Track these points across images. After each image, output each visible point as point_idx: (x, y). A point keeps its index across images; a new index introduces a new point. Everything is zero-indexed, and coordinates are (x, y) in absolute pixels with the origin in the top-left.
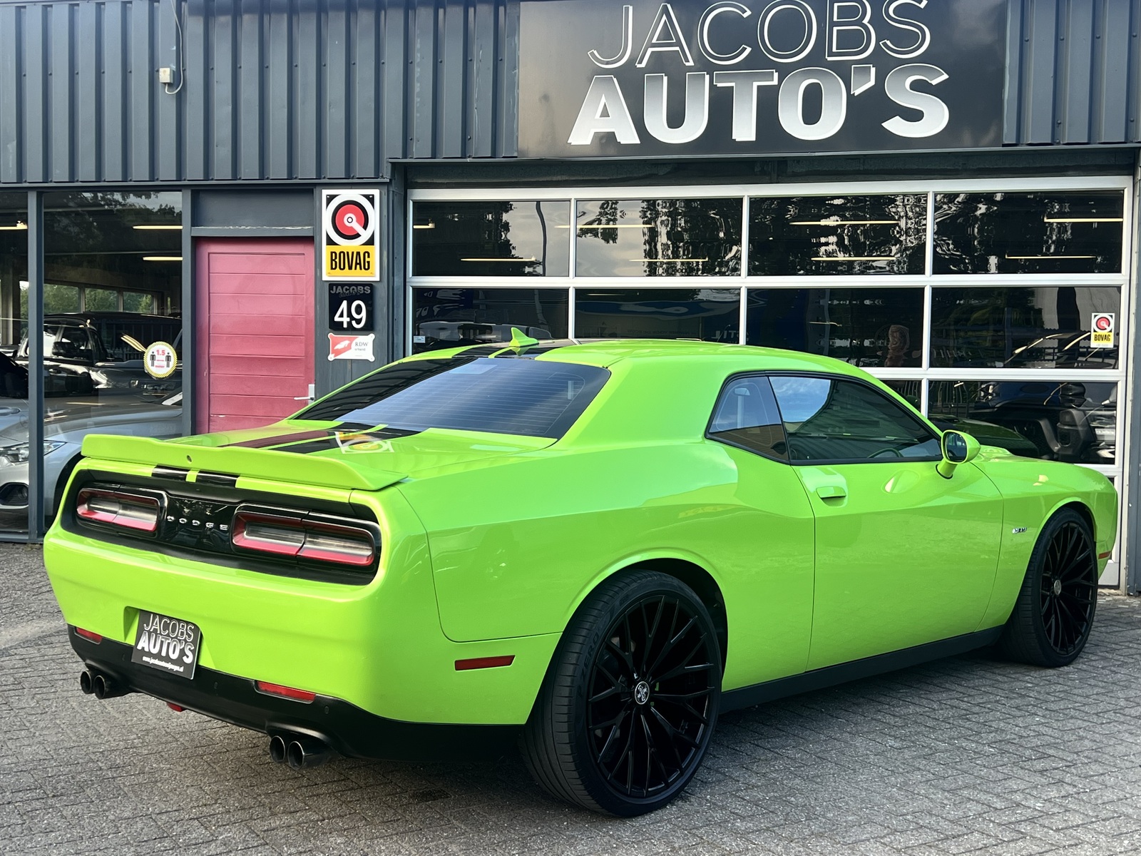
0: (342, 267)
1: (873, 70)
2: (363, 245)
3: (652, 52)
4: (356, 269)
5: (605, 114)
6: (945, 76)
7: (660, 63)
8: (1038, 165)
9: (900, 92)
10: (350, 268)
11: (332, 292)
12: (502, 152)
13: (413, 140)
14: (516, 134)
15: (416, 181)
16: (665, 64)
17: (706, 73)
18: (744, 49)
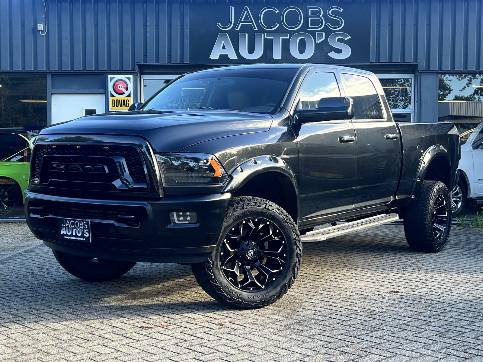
0: (117, 106)
1: (324, 34)
2: (127, 97)
3: (242, 25)
4: (123, 106)
5: (224, 47)
6: (350, 37)
7: (244, 29)
8: (381, 70)
9: (334, 42)
10: (121, 106)
12: (183, 61)
13: (146, 55)
14: (188, 54)
15: (145, 71)
16: (247, 29)
17: (262, 33)
18: (277, 25)
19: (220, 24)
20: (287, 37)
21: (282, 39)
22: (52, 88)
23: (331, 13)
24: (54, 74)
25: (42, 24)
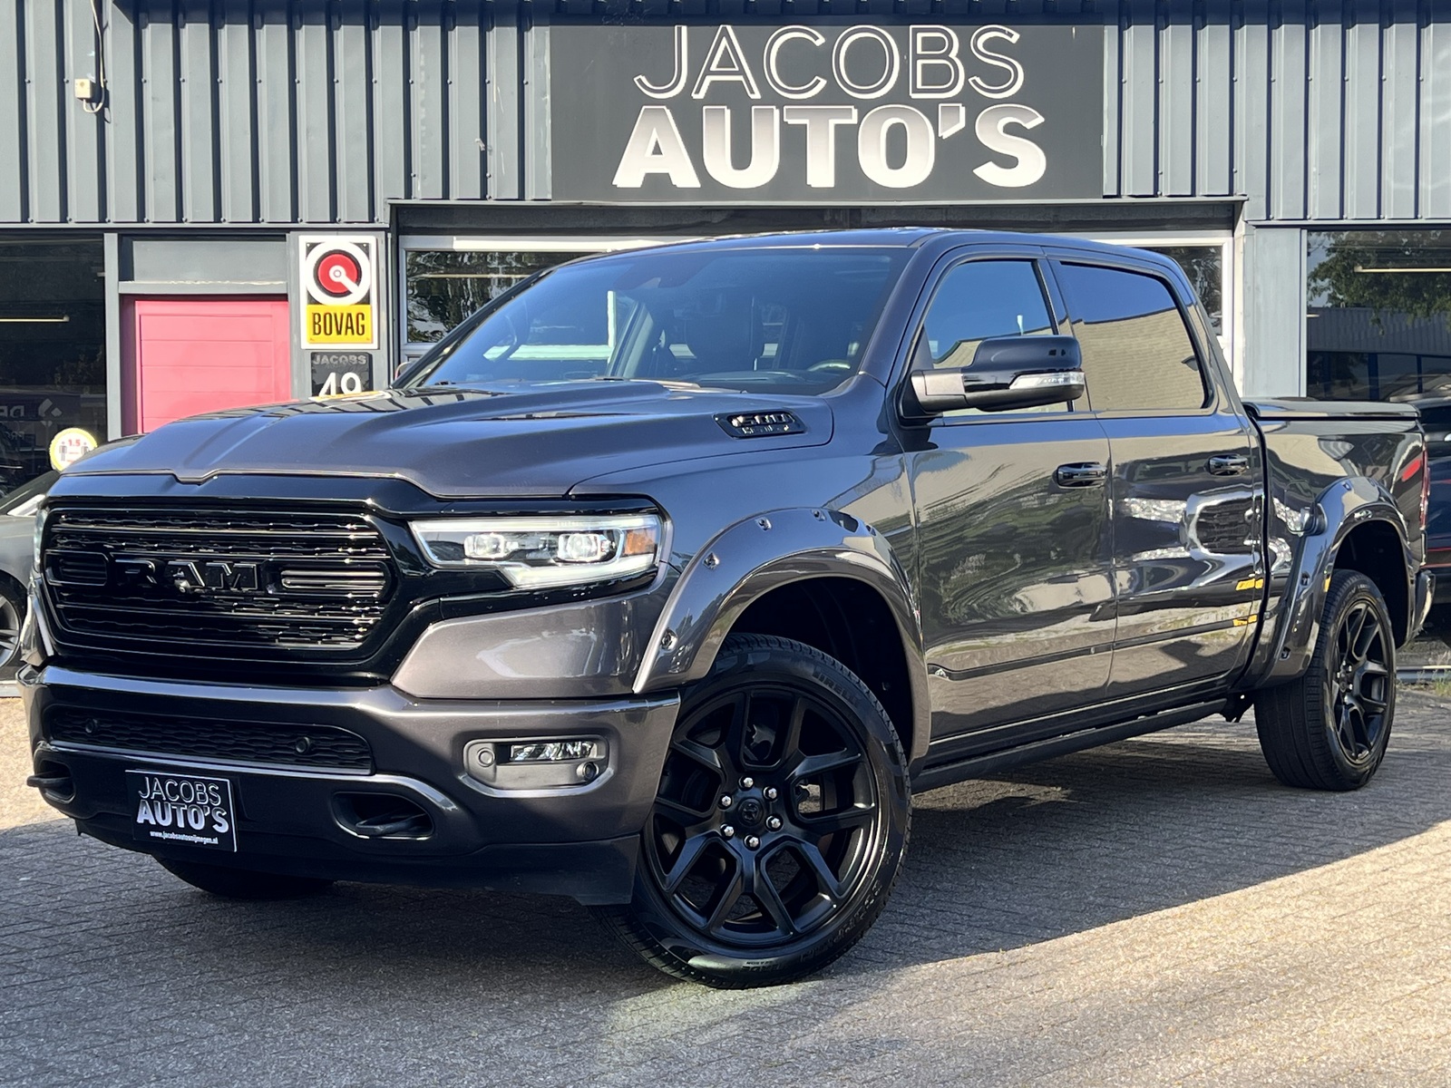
0: (328, 332)
1: (963, 110)
2: (358, 303)
3: (713, 83)
4: (346, 333)
5: (657, 151)
6: (1040, 119)
7: (720, 94)
8: (1133, 218)
9: (991, 134)
10: (339, 333)
11: (315, 362)
13: (417, 176)
14: (549, 172)
15: (410, 225)
16: (728, 95)
17: (774, 107)
18: (818, 82)
20: (851, 118)
22: (120, 280)
23: (986, 45)
25: (87, 78)
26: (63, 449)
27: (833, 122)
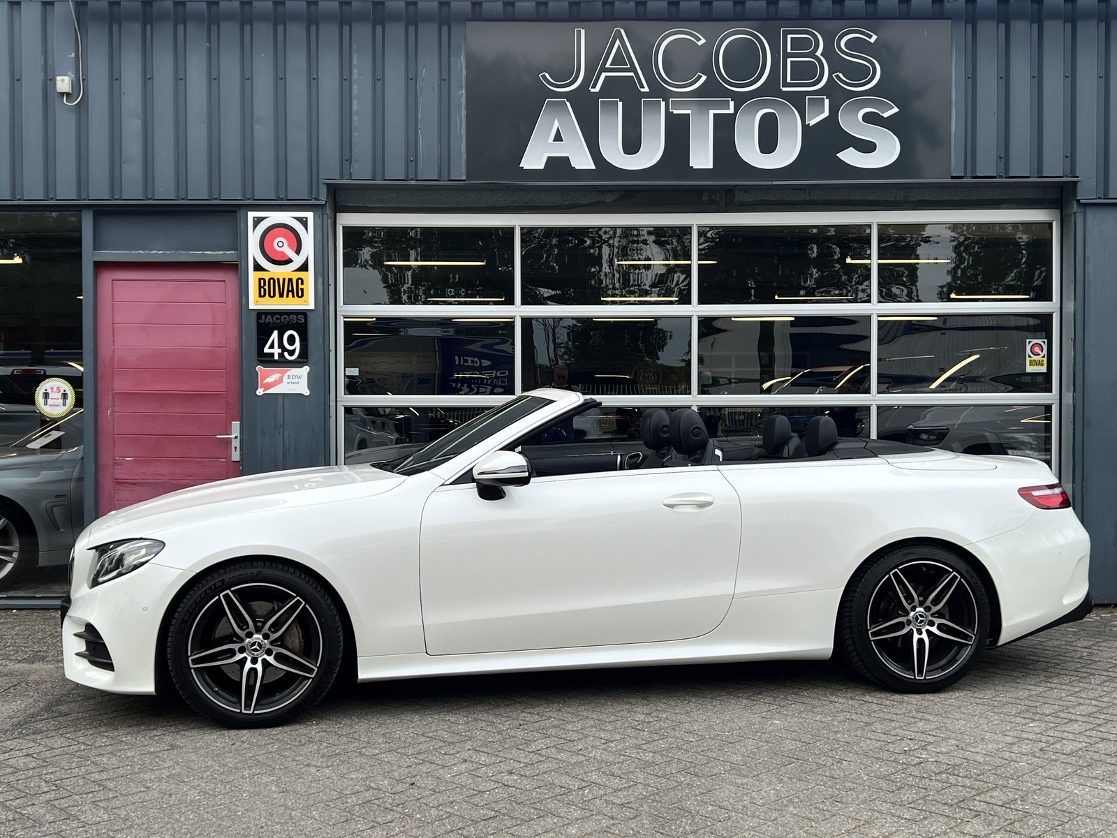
0: (272, 295)
1: (827, 101)
2: (297, 270)
3: (606, 77)
4: (287, 296)
5: (558, 138)
6: (896, 110)
8: (973, 198)
9: (853, 123)
10: (281, 295)
11: (260, 321)
12: (449, 174)
13: (350, 160)
14: (464, 156)
15: (346, 204)
16: (621, 89)
17: (661, 99)
18: (700, 77)
19: (547, 75)
20: (729, 109)
21: (714, 114)
22: (95, 249)
23: (846, 45)
24: (103, 212)
25: (67, 75)
26: (46, 395)
27: (712, 112)
